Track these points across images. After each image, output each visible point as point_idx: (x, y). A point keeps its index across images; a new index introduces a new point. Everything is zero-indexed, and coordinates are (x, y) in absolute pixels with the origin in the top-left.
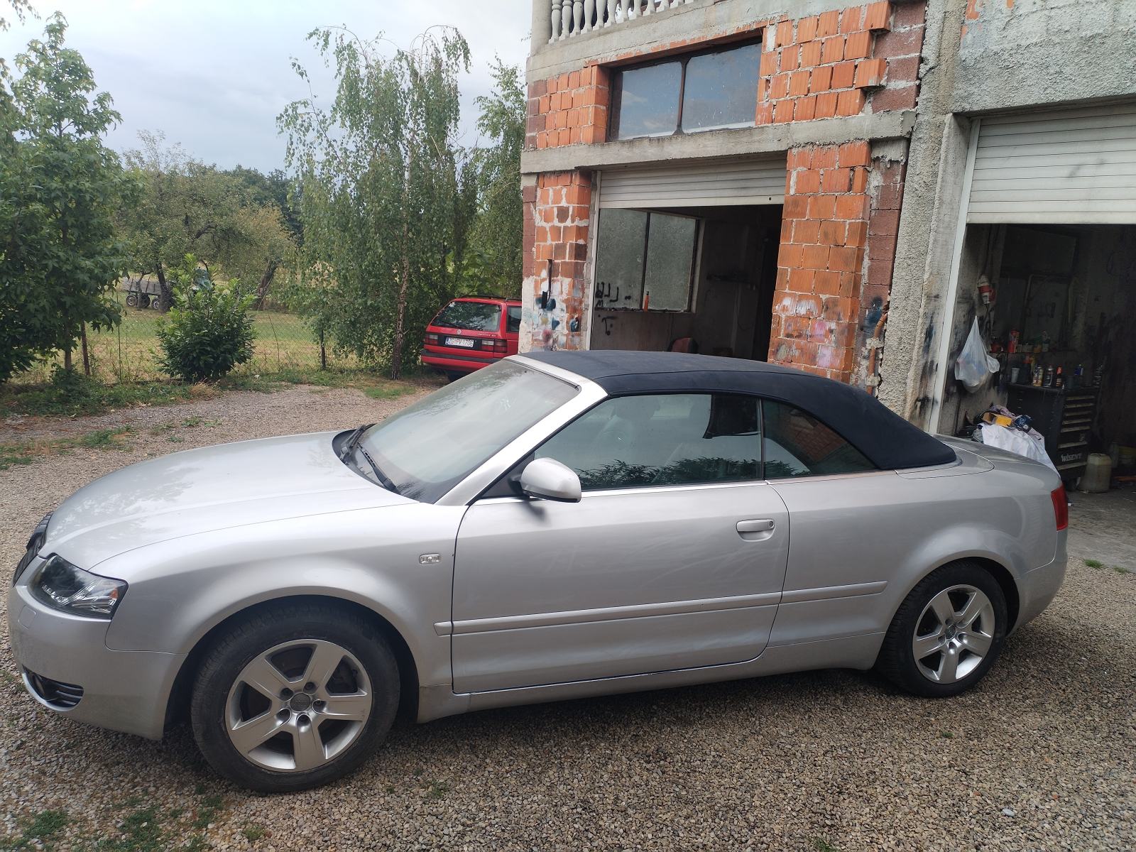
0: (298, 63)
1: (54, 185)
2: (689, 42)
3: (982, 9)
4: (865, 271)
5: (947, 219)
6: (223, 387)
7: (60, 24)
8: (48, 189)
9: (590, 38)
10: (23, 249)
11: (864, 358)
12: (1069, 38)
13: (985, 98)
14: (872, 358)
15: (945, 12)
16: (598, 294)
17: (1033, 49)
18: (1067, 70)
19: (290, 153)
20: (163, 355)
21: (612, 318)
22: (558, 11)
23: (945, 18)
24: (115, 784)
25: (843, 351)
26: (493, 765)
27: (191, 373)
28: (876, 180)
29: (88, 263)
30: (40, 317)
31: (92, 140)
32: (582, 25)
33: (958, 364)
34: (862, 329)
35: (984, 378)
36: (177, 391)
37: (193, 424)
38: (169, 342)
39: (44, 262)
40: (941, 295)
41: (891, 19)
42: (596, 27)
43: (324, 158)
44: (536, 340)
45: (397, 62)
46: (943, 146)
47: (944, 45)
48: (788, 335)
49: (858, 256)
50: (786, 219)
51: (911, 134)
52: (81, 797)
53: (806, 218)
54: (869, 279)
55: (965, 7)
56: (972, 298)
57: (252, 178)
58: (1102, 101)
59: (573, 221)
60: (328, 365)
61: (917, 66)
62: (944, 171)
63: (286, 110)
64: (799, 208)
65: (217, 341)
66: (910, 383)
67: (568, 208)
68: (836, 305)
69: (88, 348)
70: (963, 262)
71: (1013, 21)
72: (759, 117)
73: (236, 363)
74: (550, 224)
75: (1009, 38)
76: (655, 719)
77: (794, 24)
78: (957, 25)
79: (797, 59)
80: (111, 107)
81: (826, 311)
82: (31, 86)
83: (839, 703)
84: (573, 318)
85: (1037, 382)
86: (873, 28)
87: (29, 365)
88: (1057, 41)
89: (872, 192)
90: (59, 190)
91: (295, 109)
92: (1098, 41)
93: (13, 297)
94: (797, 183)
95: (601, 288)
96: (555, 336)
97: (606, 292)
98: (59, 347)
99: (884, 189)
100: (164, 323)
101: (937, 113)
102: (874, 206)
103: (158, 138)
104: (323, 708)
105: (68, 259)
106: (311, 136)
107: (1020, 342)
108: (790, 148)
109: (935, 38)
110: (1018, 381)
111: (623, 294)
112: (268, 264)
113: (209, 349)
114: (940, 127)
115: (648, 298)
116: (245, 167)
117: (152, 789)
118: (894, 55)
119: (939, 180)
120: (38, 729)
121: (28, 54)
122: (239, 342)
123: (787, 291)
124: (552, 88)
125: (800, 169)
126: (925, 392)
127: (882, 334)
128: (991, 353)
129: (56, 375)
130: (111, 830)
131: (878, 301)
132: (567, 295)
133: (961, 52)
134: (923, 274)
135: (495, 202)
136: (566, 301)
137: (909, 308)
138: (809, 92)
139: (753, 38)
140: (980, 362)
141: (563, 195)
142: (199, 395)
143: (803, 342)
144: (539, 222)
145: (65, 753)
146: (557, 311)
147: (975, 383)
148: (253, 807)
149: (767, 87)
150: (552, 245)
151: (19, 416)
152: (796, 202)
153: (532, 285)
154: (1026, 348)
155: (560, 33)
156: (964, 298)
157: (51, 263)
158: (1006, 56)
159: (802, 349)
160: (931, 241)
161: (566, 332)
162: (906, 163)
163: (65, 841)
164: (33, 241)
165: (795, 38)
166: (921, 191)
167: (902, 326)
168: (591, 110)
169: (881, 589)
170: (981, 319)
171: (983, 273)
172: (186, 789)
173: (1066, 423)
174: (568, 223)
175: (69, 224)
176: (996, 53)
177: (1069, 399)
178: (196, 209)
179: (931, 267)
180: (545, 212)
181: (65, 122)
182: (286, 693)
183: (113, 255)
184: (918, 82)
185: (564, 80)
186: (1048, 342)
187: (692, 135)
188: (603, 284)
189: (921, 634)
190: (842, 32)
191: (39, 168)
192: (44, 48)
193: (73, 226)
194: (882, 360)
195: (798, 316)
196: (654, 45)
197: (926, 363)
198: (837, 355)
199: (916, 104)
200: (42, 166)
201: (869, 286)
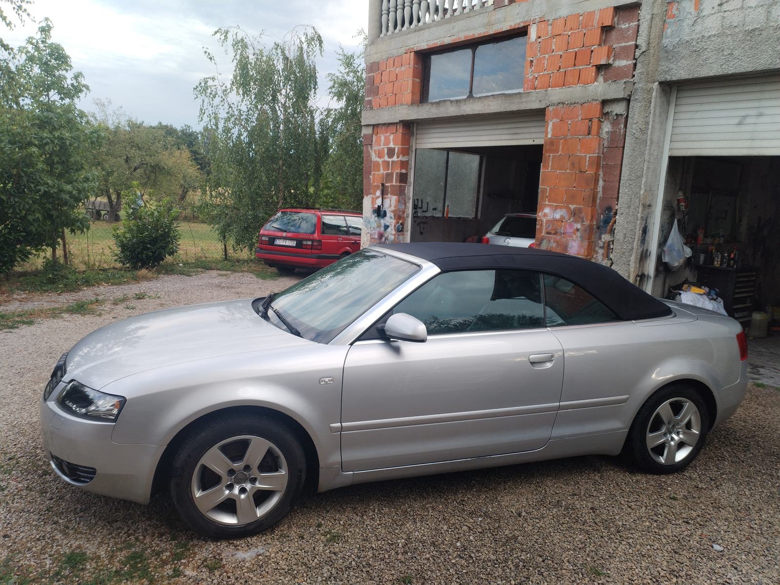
0: (208, 51)
1: (45, 135)
2: (477, 36)
3: (677, 12)
4: (600, 189)
5: (655, 153)
6: (159, 273)
7: (48, 26)
8: (41, 138)
9: (409, 33)
10: (25, 179)
11: (600, 247)
12: (737, 31)
13: (680, 72)
14: (606, 248)
15: (653, 14)
16: (415, 207)
17: (713, 39)
18: (736, 53)
19: (202, 112)
20: (118, 250)
21: (424, 223)
22: (386, 16)
23: (652, 18)
24: (116, 535)
25: (586, 243)
26: (368, 520)
27: (137, 262)
28: (607, 127)
29: (69, 187)
30: (36, 225)
31: (70, 105)
32: (403, 25)
33: (664, 251)
34: (598, 228)
35: (682, 261)
36: (128, 275)
37: (140, 297)
38: (122, 242)
39: (38, 188)
40: (652, 204)
41: (616, 19)
42: (413, 26)
43: (226, 116)
44: (373, 238)
45: (274, 51)
46: (653, 104)
47: (652, 37)
48: (548, 233)
49: (595, 179)
50: (546, 154)
51: (630, 96)
52: (93, 544)
53: (560, 153)
54: (603, 195)
55: (666, 11)
56: (672, 207)
57: (169, 131)
58: (761, 73)
59: (398, 157)
60: (230, 257)
61: (633, 51)
62: (653, 121)
63: (200, 83)
64: (554, 147)
65: (154, 241)
66: (632, 264)
67: (394, 149)
68: (581, 212)
69: (67, 246)
70: (667, 182)
71: (699, 20)
72: (526, 85)
73: (167, 256)
74: (382, 160)
75: (696, 31)
76: (475, 490)
77: (549, 23)
78: (661, 23)
79: (551, 46)
80: (83, 81)
81: (574, 216)
82: (28, 68)
83: (597, 478)
84: (398, 223)
85: (717, 264)
86: (604, 25)
87: (28, 258)
88: (729, 33)
89: (605, 136)
90: (49, 138)
91: (206, 83)
92: (757, 33)
93: (18, 211)
94: (553, 130)
95: (416, 203)
96: (386, 235)
97: (420, 205)
98: (48, 245)
99: (612, 134)
100: (118, 229)
101: (648, 82)
102: (606, 145)
103: (107, 104)
104: (255, 482)
105: (54, 185)
106: (217, 100)
107: (706, 236)
108: (548, 106)
109: (646, 32)
110: (704, 264)
111: (431, 207)
112: (182, 189)
113: (149, 246)
114: (650, 91)
115: (448, 209)
116: (164, 123)
117: (141, 537)
118: (618, 43)
119: (650, 127)
120: (60, 499)
121: (27, 46)
122: (169, 242)
123: (547, 203)
124: (382, 67)
125: (555, 120)
126: (642, 271)
127: (612, 232)
128: (686, 244)
129: (46, 265)
130: (117, 564)
131: (609, 209)
132: (395, 207)
133: (664, 41)
134: (640, 190)
135: (341, 145)
136: (394, 212)
137: (631, 214)
138: (560, 68)
139: (521, 32)
140: (679, 250)
141: (391, 140)
142: (143, 277)
143: (558, 237)
144: (374, 158)
145: (80, 515)
146: (387, 218)
147: (676, 264)
148: (210, 549)
149: (531, 65)
150: (383, 173)
151: (22, 293)
152: (552, 142)
153: (370, 201)
154: (709, 241)
155: (387, 31)
156: (668, 206)
157: (43, 188)
158: (694, 43)
159: (557, 242)
160: (645, 168)
161: (394, 232)
162: (627, 116)
163: (87, 572)
164: (32, 173)
165: (550, 32)
166: (638, 135)
167: (626, 226)
168: (410, 82)
169: (624, 401)
170: (679, 221)
171: (680, 189)
172: (164, 537)
173: (737, 291)
174: (395, 158)
175: (55, 161)
176: (687, 42)
177: (740, 275)
178: (133, 152)
179: (645, 186)
180: (379, 151)
181: (52, 93)
182: (231, 472)
183: (85, 181)
184: (634, 61)
185: (391, 61)
186: (723, 236)
187: (480, 98)
188: (418, 200)
189: (652, 431)
190: (582, 28)
191: (35, 124)
192: (37, 42)
193: (58, 163)
194: (612, 249)
195: (555, 220)
196: (454, 38)
197: (643, 251)
198: (582, 246)
199: (634, 76)
200: (37, 122)
201: (603, 199)
